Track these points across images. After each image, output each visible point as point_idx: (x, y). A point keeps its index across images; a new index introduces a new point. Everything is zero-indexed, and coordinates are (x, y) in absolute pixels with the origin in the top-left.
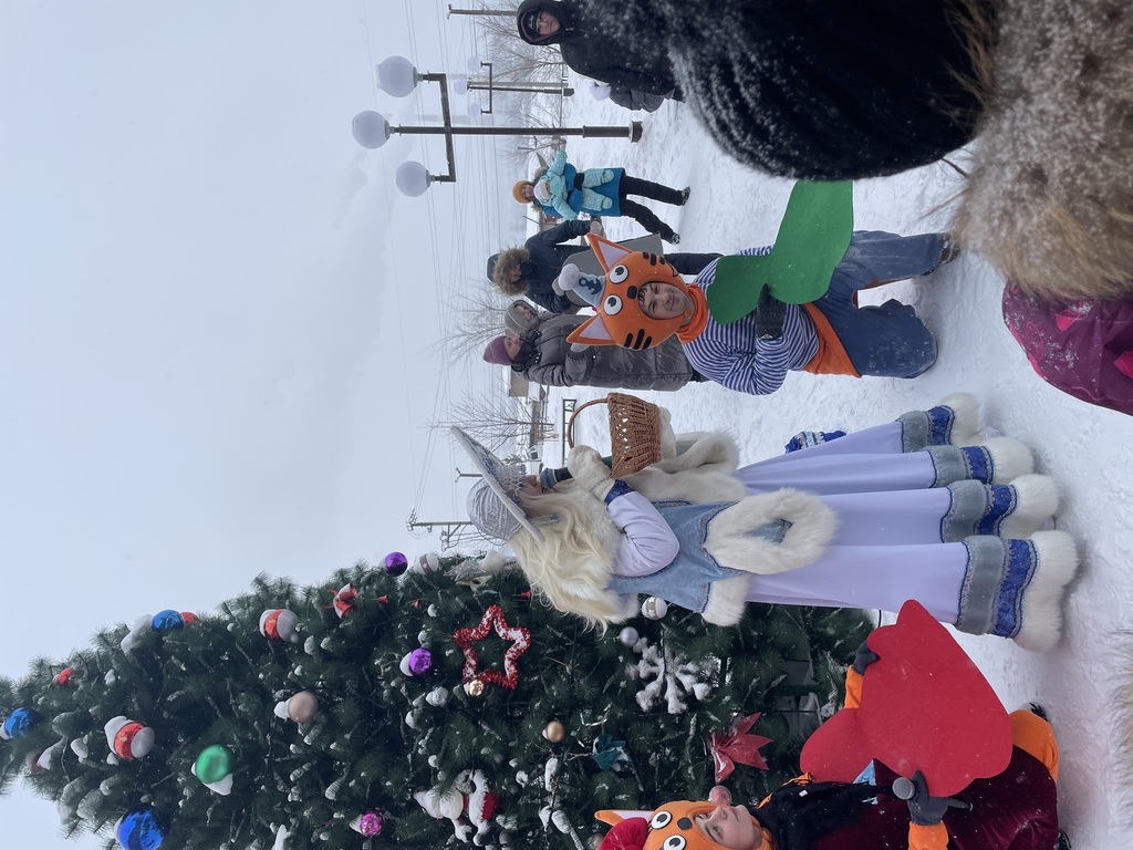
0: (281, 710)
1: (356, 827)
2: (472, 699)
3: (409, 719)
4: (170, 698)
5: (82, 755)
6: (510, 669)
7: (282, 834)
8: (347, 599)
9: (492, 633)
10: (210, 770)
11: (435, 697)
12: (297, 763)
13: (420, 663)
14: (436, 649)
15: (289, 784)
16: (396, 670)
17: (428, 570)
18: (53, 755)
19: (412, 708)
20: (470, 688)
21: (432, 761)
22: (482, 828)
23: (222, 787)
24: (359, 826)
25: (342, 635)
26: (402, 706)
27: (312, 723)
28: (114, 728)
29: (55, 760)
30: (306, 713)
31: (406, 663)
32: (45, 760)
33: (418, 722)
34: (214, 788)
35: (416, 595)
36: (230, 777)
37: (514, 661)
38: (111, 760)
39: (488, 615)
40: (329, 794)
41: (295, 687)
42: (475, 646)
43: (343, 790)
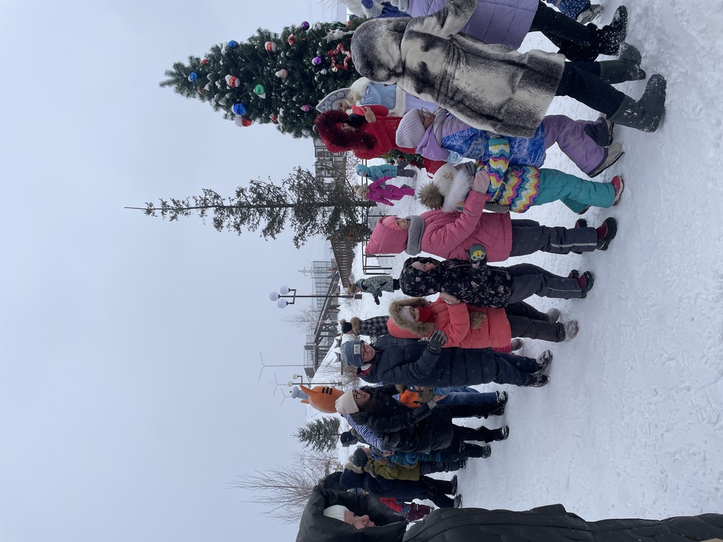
0: (277, 74)
1: (302, 109)
2: (334, 73)
3: (316, 78)
4: (241, 70)
5: (219, 86)
6: (345, 64)
7: (281, 110)
8: (292, 39)
9: (340, 52)
10: (259, 91)
11: (323, 72)
12: (283, 90)
13: (318, 61)
14: (322, 57)
15: (281, 97)
16: (311, 64)
17: (318, 29)
18: (209, 86)
19: (316, 75)
20: (334, 69)
21: (323, 91)
23: (263, 96)
24: (303, 108)
25: (292, 51)
26: (313, 75)
27: (287, 78)
28: (228, 78)
29: (210, 87)
30: (285, 75)
31: (314, 61)
32: (207, 88)
33: (318, 79)
34: (261, 96)
35: (314, 39)
36: (264, 94)
37: (347, 62)
38: (228, 88)
39: (339, 46)
40: (294, 99)
41: (279, 68)
42: (334, 56)
43: (297, 98)
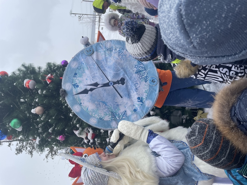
3: (71, 115)
7: (38, 139)
8: (50, 78)
10: (15, 125)
12: (40, 123)
15: (39, 128)
21: (78, 126)
22: (91, 141)
24: (59, 138)
25: (50, 89)
27: (43, 114)
30: (41, 112)
34: (17, 129)
40: (50, 131)
43: (53, 130)
